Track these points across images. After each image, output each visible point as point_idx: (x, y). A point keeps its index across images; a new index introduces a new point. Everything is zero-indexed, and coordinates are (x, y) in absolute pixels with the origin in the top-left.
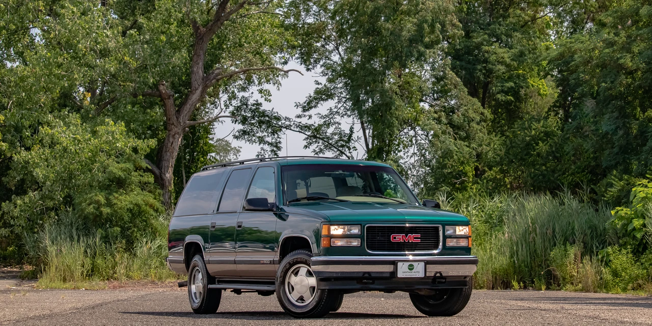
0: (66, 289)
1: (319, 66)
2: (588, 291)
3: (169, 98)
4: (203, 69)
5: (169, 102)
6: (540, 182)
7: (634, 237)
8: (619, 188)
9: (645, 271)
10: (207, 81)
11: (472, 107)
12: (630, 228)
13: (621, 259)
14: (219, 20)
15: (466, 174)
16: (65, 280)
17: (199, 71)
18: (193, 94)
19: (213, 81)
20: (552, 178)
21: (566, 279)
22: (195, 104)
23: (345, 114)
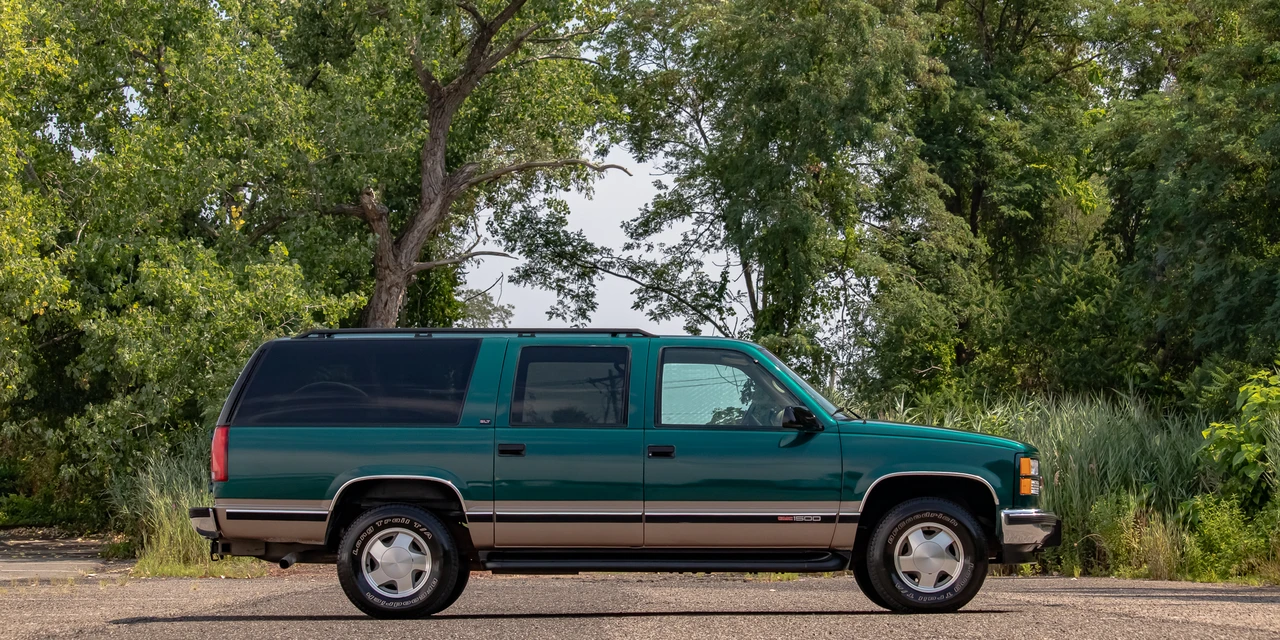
0: (191, 576)
1: (661, 154)
2: (1158, 578)
3: (380, 219)
4: (443, 165)
5: (378, 225)
6: (1075, 374)
7: (1245, 479)
8: (1224, 385)
9: (1263, 540)
10: (450, 187)
11: (954, 234)
12: (1237, 461)
13: (1221, 518)
14: (473, 72)
15: (938, 360)
16: (186, 560)
17: (436, 168)
18: (425, 212)
19: (462, 187)
20: (1098, 366)
21: (1120, 555)
22: (427, 230)
23: (712, 246)
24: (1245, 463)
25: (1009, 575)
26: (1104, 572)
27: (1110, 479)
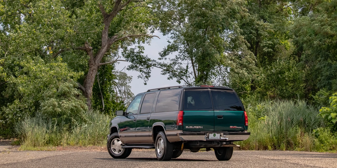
0: (35, 150)
1: (170, 33)
2: (307, 151)
3: (90, 51)
4: (108, 36)
5: (90, 53)
6: (284, 93)
7: (332, 123)
8: (325, 96)
10: (110, 42)
12: (329, 117)
14: (116, 10)
15: (246, 90)
16: (35, 146)
17: (105, 37)
18: (103, 49)
19: (113, 42)
20: (290, 91)
21: (296, 144)
22: (103, 54)
23: (184, 59)
24: (332, 118)
25: (265, 150)
26: (292, 149)
27: (294, 123)
